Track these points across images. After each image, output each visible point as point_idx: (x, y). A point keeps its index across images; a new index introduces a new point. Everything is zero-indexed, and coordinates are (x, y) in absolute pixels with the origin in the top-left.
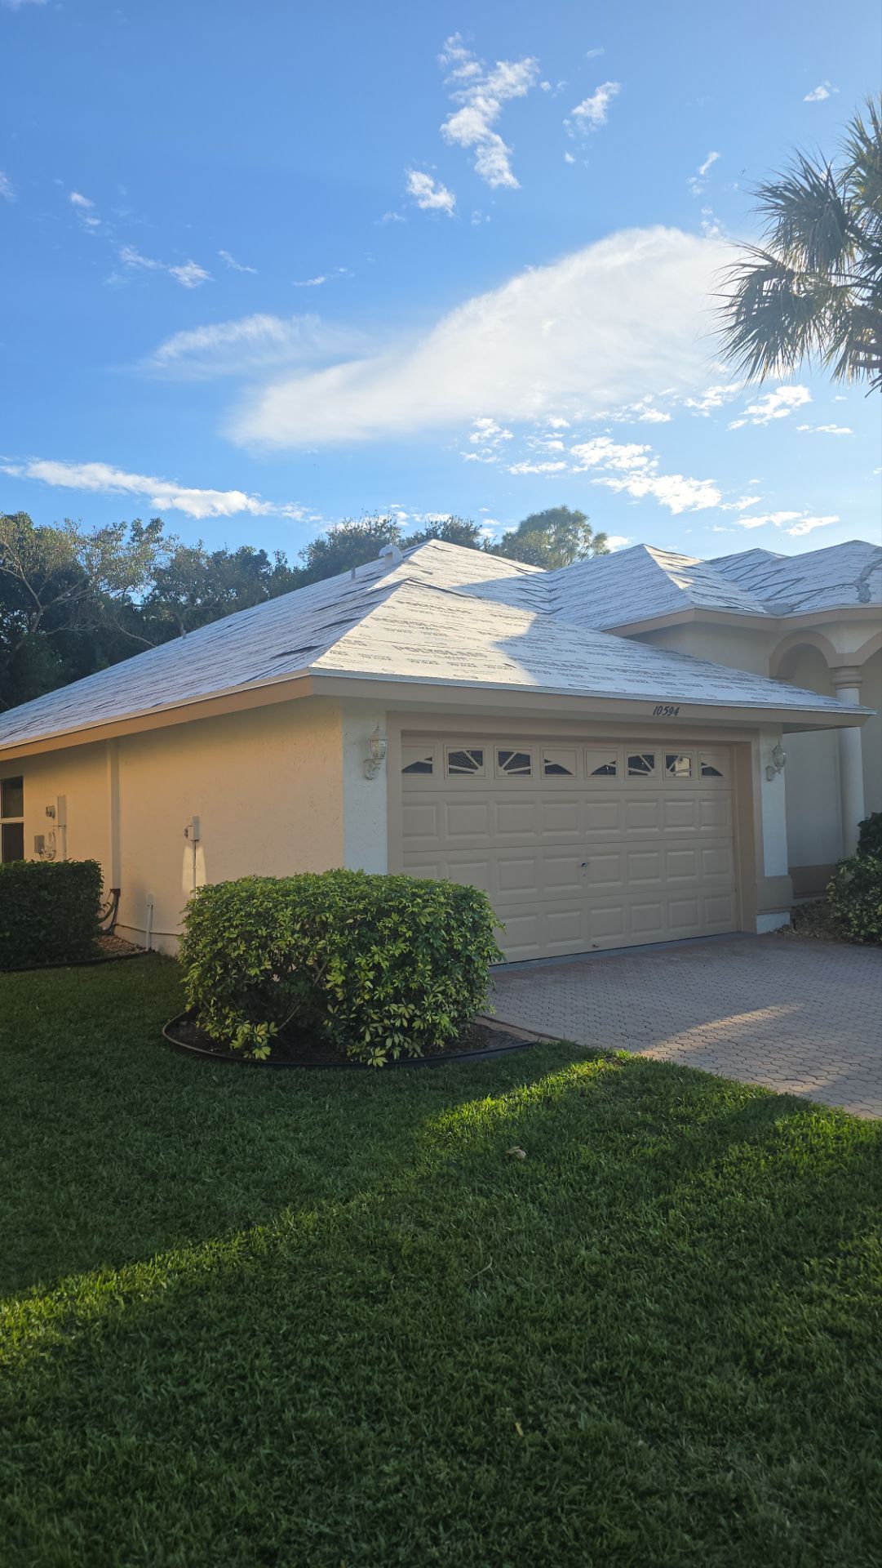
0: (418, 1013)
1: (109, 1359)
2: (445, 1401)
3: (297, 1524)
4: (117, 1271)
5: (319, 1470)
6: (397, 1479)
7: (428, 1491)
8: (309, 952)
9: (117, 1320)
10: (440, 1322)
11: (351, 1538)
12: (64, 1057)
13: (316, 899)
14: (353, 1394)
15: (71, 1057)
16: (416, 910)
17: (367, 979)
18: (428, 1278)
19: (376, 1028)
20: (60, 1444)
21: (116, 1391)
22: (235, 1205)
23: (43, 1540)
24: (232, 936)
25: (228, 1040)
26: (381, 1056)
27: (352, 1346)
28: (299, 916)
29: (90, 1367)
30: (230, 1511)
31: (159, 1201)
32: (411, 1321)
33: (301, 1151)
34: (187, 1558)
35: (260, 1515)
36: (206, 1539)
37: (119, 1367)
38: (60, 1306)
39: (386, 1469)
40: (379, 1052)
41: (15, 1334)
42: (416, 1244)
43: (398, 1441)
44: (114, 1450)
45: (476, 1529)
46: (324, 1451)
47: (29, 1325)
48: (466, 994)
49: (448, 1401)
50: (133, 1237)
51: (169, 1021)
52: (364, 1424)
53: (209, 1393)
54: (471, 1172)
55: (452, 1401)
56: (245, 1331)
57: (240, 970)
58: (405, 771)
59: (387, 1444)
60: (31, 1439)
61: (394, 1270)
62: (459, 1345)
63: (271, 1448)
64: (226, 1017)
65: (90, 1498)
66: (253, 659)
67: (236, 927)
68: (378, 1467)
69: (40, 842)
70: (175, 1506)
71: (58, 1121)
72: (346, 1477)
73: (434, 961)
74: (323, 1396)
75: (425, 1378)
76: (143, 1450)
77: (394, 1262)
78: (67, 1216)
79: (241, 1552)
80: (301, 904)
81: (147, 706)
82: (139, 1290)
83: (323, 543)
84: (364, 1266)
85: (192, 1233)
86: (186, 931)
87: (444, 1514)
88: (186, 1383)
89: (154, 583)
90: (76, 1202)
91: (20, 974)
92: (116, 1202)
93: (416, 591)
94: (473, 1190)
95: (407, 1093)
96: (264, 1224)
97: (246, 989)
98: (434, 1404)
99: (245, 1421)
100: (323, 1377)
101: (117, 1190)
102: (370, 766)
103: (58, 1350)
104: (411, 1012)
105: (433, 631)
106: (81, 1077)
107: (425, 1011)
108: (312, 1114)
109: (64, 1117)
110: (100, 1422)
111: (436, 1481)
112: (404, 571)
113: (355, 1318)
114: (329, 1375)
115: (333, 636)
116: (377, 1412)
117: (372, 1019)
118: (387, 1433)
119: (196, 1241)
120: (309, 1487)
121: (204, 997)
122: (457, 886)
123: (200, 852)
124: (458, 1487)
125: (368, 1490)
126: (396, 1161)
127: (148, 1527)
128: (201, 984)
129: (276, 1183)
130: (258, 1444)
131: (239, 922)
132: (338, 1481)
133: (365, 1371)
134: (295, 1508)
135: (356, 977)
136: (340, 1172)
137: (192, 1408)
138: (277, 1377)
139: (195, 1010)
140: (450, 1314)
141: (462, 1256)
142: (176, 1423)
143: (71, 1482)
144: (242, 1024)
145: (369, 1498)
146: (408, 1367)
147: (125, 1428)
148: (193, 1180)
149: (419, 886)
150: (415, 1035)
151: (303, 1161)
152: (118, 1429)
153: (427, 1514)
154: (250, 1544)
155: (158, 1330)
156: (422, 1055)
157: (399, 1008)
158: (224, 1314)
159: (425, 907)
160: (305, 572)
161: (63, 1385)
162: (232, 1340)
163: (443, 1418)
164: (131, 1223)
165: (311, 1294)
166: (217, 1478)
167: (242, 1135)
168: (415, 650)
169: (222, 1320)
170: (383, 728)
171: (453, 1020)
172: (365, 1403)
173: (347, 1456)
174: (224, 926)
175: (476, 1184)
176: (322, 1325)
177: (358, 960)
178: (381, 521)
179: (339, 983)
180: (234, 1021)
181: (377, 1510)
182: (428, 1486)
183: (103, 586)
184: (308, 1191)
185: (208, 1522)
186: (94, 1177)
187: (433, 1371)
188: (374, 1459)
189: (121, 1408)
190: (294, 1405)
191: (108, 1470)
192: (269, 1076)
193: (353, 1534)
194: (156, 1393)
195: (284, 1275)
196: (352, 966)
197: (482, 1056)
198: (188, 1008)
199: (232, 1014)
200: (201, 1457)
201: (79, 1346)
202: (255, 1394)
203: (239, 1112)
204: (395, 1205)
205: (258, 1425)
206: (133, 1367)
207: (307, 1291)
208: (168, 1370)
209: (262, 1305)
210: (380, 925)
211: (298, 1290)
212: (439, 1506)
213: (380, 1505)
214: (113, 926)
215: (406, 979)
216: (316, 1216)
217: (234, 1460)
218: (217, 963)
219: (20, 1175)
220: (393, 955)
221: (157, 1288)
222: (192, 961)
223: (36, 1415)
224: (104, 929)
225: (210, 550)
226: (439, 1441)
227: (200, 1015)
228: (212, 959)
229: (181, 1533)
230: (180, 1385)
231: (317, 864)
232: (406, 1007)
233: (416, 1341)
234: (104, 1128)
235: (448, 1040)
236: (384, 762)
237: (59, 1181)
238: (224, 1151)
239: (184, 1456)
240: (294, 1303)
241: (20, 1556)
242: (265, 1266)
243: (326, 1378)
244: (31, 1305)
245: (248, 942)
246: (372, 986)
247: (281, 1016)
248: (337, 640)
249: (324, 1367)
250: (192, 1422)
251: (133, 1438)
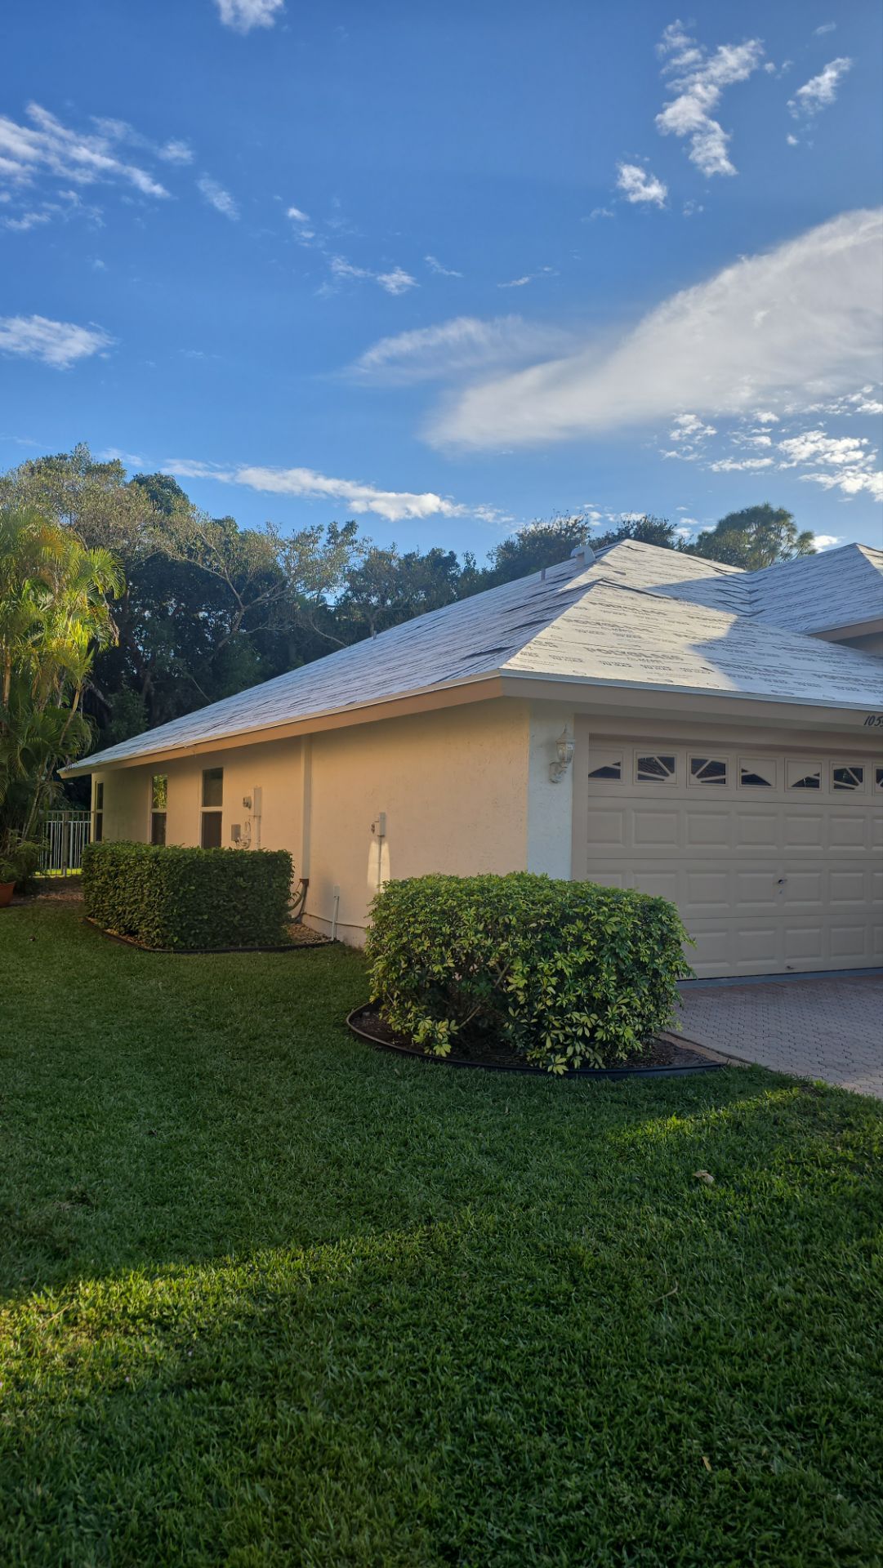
0: (601, 1024)
1: (297, 1335)
2: (628, 1423)
3: (478, 1525)
4: (304, 1250)
5: (500, 1475)
6: (579, 1495)
7: (611, 1513)
8: (491, 953)
9: (304, 1299)
10: (623, 1342)
11: (532, 1549)
12: (255, 1038)
13: (500, 901)
14: (534, 1403)
15: (262, 1038)
16: (602, 918)
17: (549, 984)
18: (610, 1295)
19: (557, 1035)
20: (252, 1412)
21: (304, 1367)
22: (417, 1199)
23: (236, 1502)
24: (417, 932)
25: (410, 1035)
26: (562, 1064)
27: (533, 1354)
28: (483, 916)
29: (280, 1340)
30: (412, 1502)
31: (343, 1186)
32: (593, 1336)
33: (480, 1152)
34: (371, 1543)
35: (442, 1511)
36: (389, 1526)
37: (306, 1344)
38: (252, 1278)
39: (569, 1484)
40: (559, 1059)
41: (212, 1300)
42: (597, 1259)
43: (580, 1458)
44: (301, 1426)
45: (661, 1560)
46: (505, 1456)
47: (224, 1292)
48: (652, 1008)
49: (631, 1424)
50: (319, 1219)
51: (353, 1011)
52: (545, 1435)
53: (391, 1381)
54: (656, 1191)
55: (636, 1424)
56: (426, 1325)
57: (423, 965)
58: (593, 775)
59: (569, 1459)
60: (225, 1403)
61: (575, 1282)
62: (642, 1367)
63: (453, 1445)
64: (409, 1011)
65: (279, 1469)
66: (443, 660)
67: (420, 923)
68: (559, 1480)
69: (236, 830)
70: (360, 1489)
71: (250, 1099)
72: (527, 1485)
73: (619, 972)
74: (504, 1400)
75: (608, 1397)
76: (329, 1428)
77: (576, 1274)
78: (258, 1192)
79: (423, 1545)
80: (485, 905)
81: (340, 704)
82: (325, 1272)
83: (513, 544)
84: (545, 1274)
85: (376, 1221)
86: (373, 924)
87: (628, 1539)
88: (370, 1368)
89: (347, 584)
90: (266, 1179)
91: (216, 955)
92: (303, 1182)
93: (609, 592)
94: (658, 1210)
95: (588, 1104)
96: (445, 1221)
97: (428, 985)
98: (617, 1424)
99: (427, 1414)
100: (503, 1381)
101: (305, 1171)
102: (556, 768)
103: (250, 1319)
104: (593, 1022)
105: (627, 633)
106: (271, 1058)
107: (608, 1021)
108: (491, 1115)
109: (255, 1095)
110: (290, 1395)
111: (619, 1504)
112: (596, 571)
113: (536, 1327)
114: (510, 1380)
115: (524, 637)
116: (559, 1425)
117: (553, 1025)
118: (569, 1448)
119: (379, 1229)
120: (490, 1490)
121: (387, 989)
122: (645, 896)
123: (385, 847)
124: (642, 1514)
125: (549, 1503)
126: (577, 1172)
127: (334, 1506)
128: (384, 977)
129: (456, 1181)
130: (440, 1439)
131: (424, 918)
132: (519, 1488)
133: (546, 1381)
134: (476, 1509)
135: (538, 982)
136: (520, 1177)
137: (375, 1393)
138: (457, 1374)
139: (379, 1002)
140: (634, 1334)
141: (647, 1277)
142: (361, 1406)
143: (262, 1450)
144: (424, 1019)
145: (551, 1510)
146: (591, 1384)
147: (312, 1405)
148: (376, 1169)
149: (604, 894)
150: (597, 1046)
151: (482, 1162)
152: (306, 1404)
153: (611, 1536)
154: (432, 1539)
155: (343, 1313)
156: (604, 1067)
157: (581, 1016)
158: (406, 1305)
159: (611, 916)
160: (493, 574)
161: (254, 1354)
162: (414, 1332)
163: (627, 1441)
164: (317, 1205)
165: (491, 1296)
166: (400, 1467)
167: (423, 1130)
168: (608, 652)
169: (404, 1311)
170: (570, 731)
171: (637, 1034)
172: (547, 1413)
173: (527, 1464)
174: (409, 922)
175: (661, 1204)
176: (503, 1328)
177: (540, 965)
178: (571, 522)
179: (521, 986)
180: (416, 1016)
181: (559, 1525)
182: (611, 1508)
183: (300, 588)
184: (488, 1193)
185: (391, 1510)
186: (283, 1157)
187: (616, 1391)
188: (555, 1472)
189: (308, 1385)
190: (475, 1405)
191: (296, 1443)
192: (449, 1074)
193: (534, 1545)
194: (341, 1374)
195: (465, 1274)
196: (534, 970)
197: (667, 1073)
198: (372, 999)
199: (414, 1009)
200: (385, 1444)
201: (269, 1319)
202: (436, 1389)
203: (420, 1106)
204: (576, 1216)
205: (440, 1420)
206: (319, 1346)
207: (487, 1293)
208: (353, 1353)
209: (443, 1301)
210: (564, 931)
211: (478, 1290)
212: (622, 1530)
213: (562, 1519)
214: (301, 914)
215: (589, 989)
216: (497, 1217)
217: (416, 1452)
218: (402, 957)
219: (215, 1147)
220: (577, 963)
221: (342, 1271)
222: (376, 954)
223: (231, 1380)
224: (293, 917)
225: (401, 553)
226: (622, 1463)
227: (383, 1007)
228: (397, 952)
229: (366, 1517)
230: (364, 1369)
231: (501, 867)
232: (589, 1017)
233: (598, 1358)
234: (292, 1109)
235: (631, 1053)
236: (570, 766)
237: (251, 1157)
238: (405, 1144)
239: (368, 1441)
240: (474, 1303)
241: (215, 1515)
242: (446, 1262)
243: (507, 1383)
244: (225, 1273)
245: (432, 938)
246: (554, 992)
247: (461, 1015)
248: (528, 641)
249: (504, 1372)
250: (376, 1408)
251: (320, 1416)
